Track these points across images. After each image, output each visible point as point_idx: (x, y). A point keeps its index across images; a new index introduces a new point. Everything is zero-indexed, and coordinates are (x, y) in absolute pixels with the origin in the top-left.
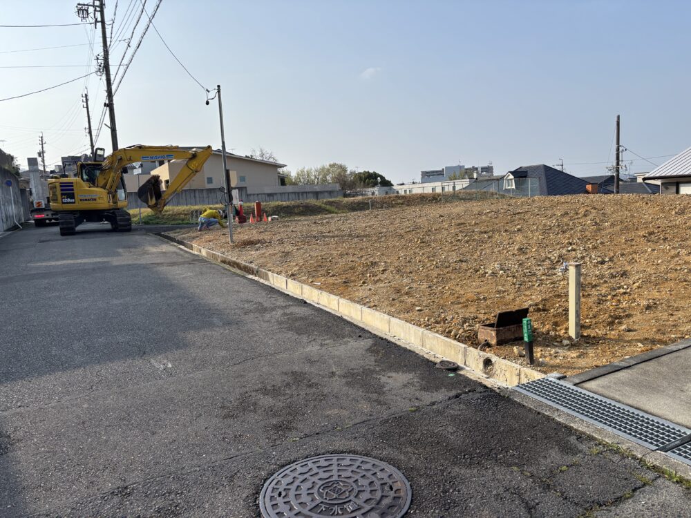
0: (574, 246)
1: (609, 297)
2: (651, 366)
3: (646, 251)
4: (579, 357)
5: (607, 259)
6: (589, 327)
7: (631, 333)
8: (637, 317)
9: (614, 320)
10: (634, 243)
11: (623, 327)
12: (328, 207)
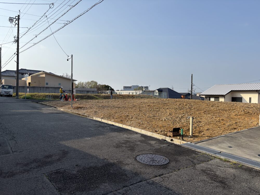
0: (185, 114)
1: (197, 127)
2: (210, 141)
3: (204, 116)
4: (193, 139)
5: (195, 118)
6: (194, 133)
7: (204, 135)
8: (205, 132)
9: (200, 132)
10: (201, 114)
11: (202, 134)
12: (96, 97)
